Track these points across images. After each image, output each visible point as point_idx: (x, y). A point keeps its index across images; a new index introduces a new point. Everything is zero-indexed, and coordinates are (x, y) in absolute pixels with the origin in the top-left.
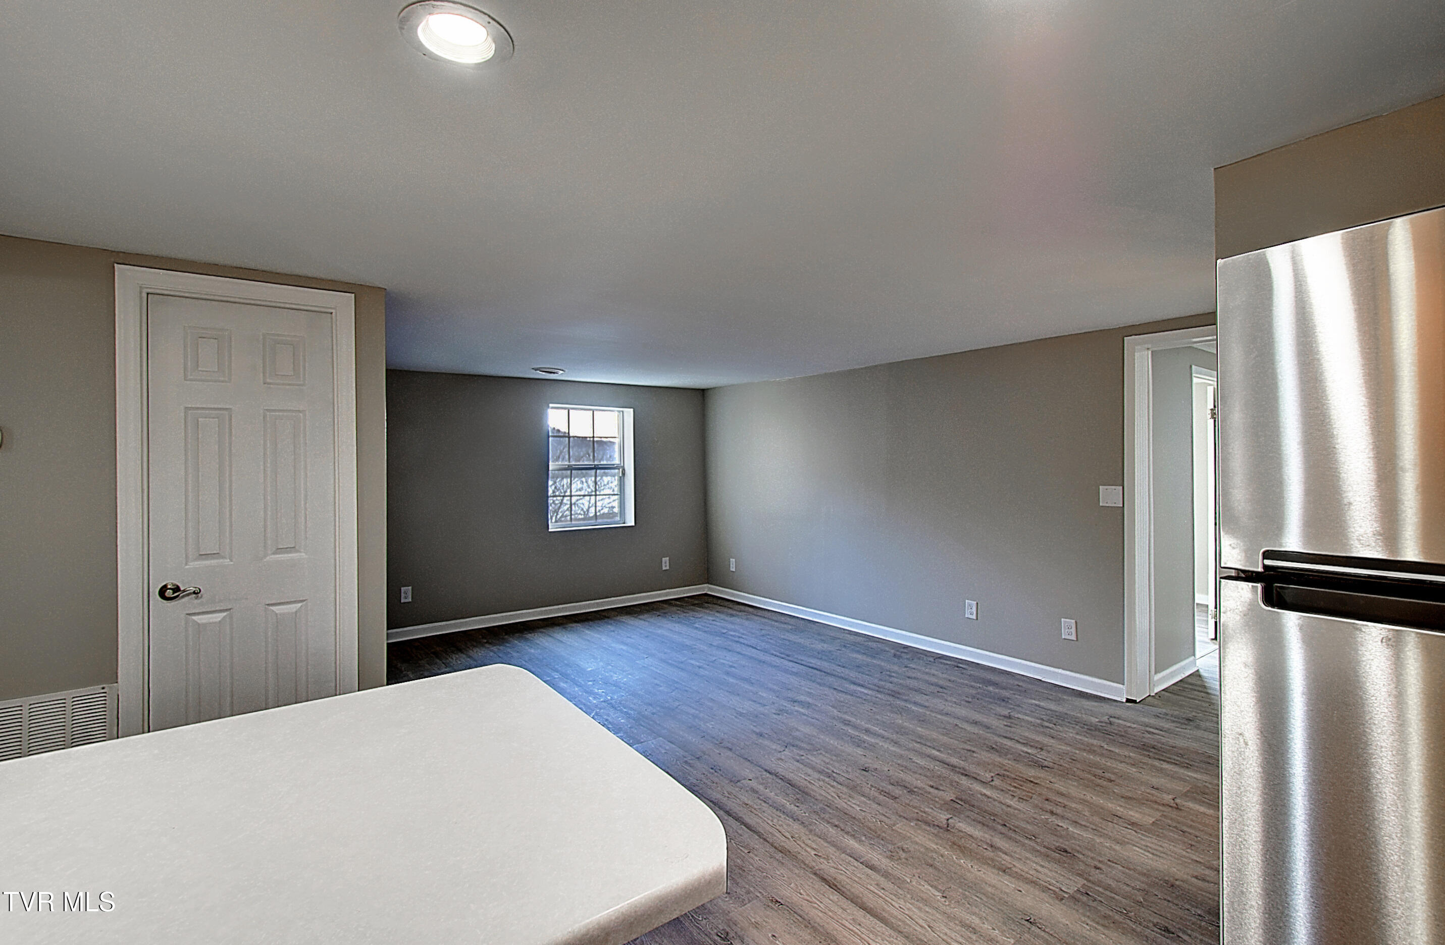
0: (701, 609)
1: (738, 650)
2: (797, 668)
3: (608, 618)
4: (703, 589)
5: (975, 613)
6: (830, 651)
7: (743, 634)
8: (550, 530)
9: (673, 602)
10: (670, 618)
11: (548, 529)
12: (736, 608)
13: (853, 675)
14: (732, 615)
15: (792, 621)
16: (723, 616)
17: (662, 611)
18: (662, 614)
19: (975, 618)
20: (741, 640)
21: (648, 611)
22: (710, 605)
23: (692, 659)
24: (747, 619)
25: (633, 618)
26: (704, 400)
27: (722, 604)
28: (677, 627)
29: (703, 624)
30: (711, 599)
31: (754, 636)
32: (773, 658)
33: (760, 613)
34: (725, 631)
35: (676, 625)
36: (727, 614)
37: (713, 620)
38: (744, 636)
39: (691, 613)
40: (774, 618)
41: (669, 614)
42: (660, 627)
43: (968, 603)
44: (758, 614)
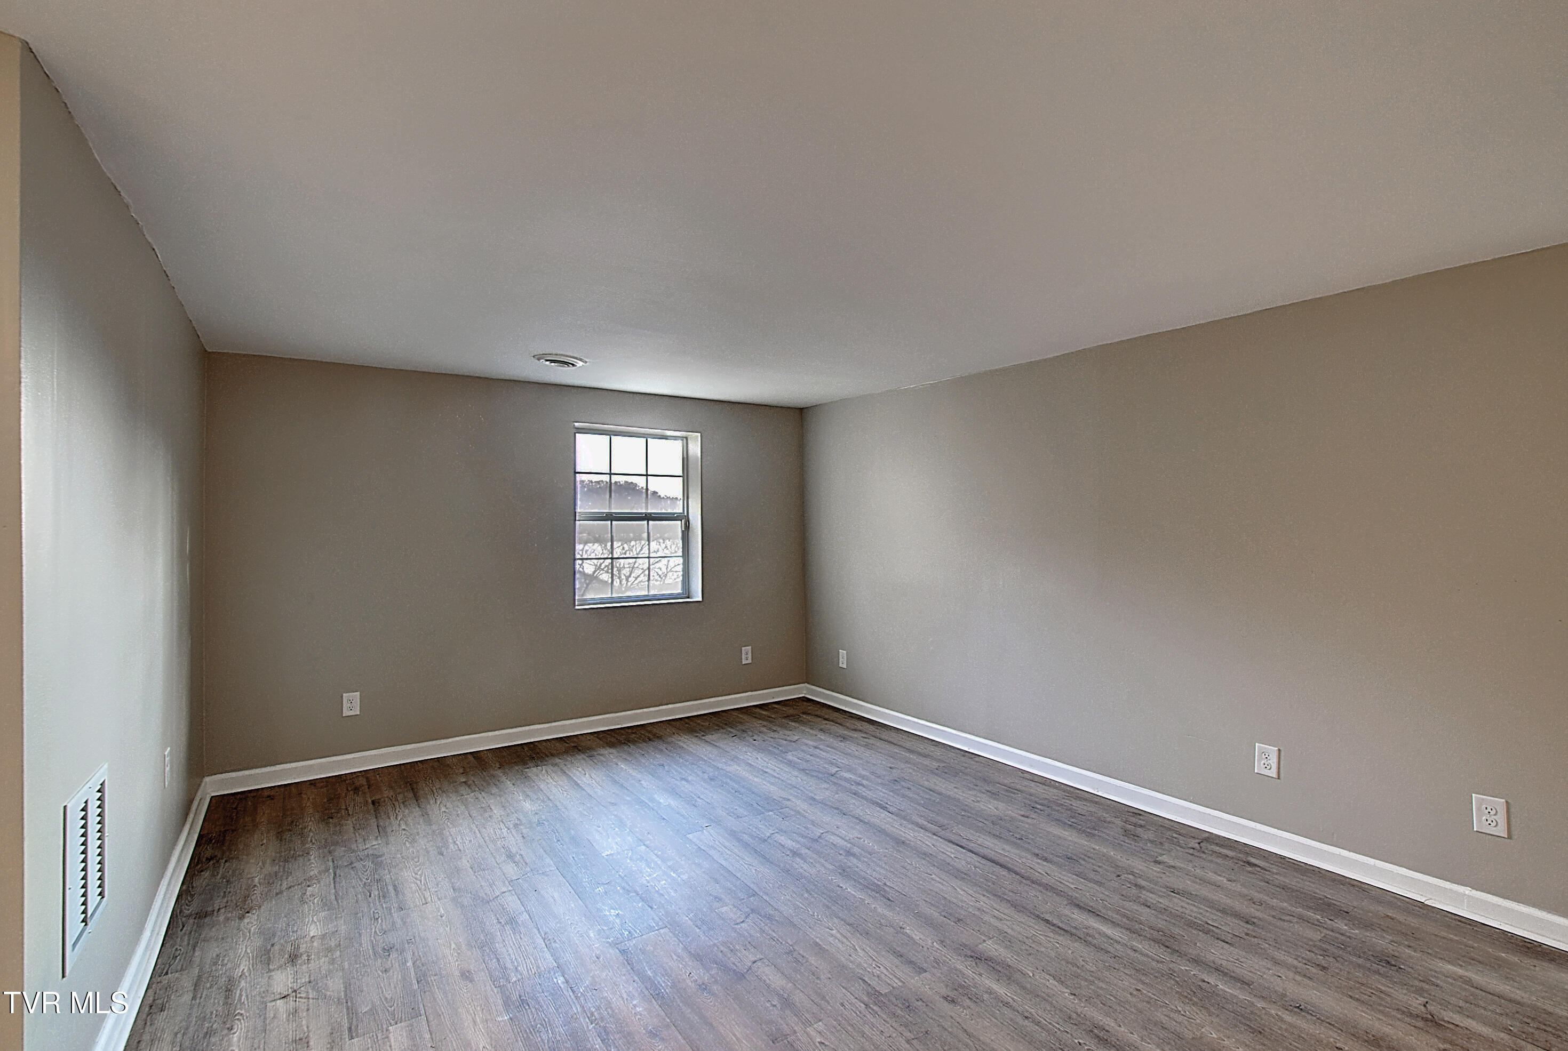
0: (797, 725)
1: (859, 812)
2: (963, 860)
3: (660, 738)
4: (800, 691)
5: (1274, 766)
6: (1012, 819)
7: (863, 777)
8: (577, 607)
9: (758, 710)
10: (751, 740)
11: (575, 606)
12: (848, 725)
13: (1069, 881)
14: (844, 738)
15: (938, 752)
16: (830, 740)
17: (740, 727)
18: (738, 733)
19: (1275, 775)
20: (861, 790)
21: (719, 727)
22: (809, 717)
23: (781, 831)
24: (867, 746)
25: (695, 740)
26: (802, 426)
27: (827, 716)
28: (761, 760)
29: (801, 755)
30: (811, 708)
31: (880, 781)
32: (921, 834)
33: (885, 735)
34: (834, 770)
35: (759, 756)
36: (837, 736)
37: (816, 747)
38: (865, 782)
39: (782, 732)
40: (908, 745)
41: (750, 733)
42: (735, 759)
43: (1258, 746)
44: (883, 737)
